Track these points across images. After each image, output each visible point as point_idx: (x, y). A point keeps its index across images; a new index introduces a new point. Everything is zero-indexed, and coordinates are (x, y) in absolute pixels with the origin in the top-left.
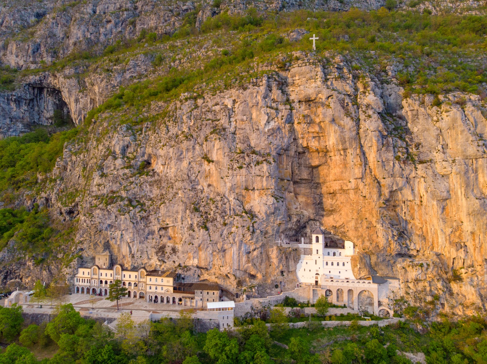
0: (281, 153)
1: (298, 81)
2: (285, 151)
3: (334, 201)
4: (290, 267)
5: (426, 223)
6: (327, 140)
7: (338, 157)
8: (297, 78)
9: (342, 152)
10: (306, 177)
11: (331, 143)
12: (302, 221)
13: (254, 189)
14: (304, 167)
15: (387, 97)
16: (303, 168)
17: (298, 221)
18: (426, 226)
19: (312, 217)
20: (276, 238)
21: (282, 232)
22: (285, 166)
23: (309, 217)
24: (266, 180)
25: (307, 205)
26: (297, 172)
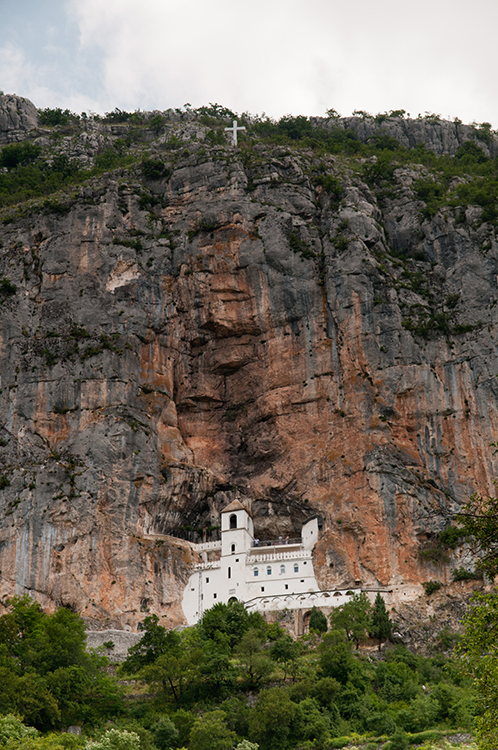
0: (147, 337)
1: (188, 195)
2: (158, 332)
3: (273, 433)
4: (166, 593)
5: (479, 454)
6: (255, 305)
7: (279, 340)
8: (187, 188)
9: (288, 329)
10: (209, 393)
11: (262, 310)
12: (197, 486)
13: (77, 408)
14: (204, 372)
15: (393, 223)
16: (201, 373)
17: (188, 486)
18: (481, 461)
19: (222, 479)
20: (128, 516)
21: (144, 504)
22: (156, 366)
23: (215, 480)
24: (109, 387)
25: (213, 454)
26: (187, 383)
